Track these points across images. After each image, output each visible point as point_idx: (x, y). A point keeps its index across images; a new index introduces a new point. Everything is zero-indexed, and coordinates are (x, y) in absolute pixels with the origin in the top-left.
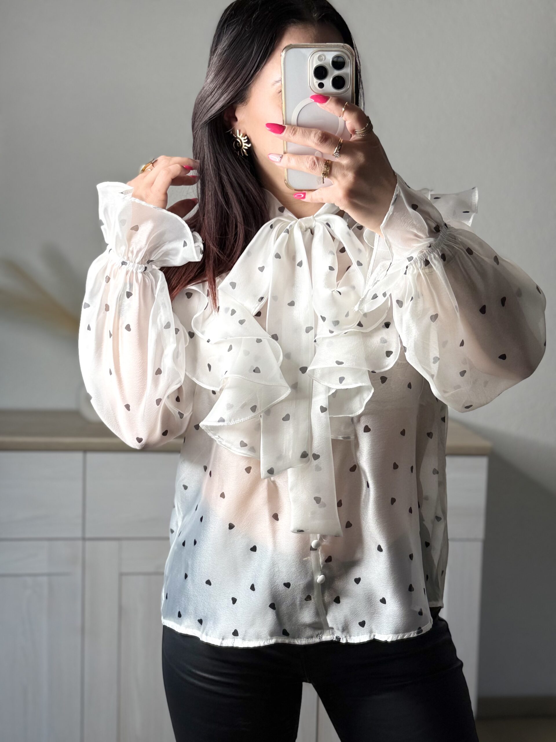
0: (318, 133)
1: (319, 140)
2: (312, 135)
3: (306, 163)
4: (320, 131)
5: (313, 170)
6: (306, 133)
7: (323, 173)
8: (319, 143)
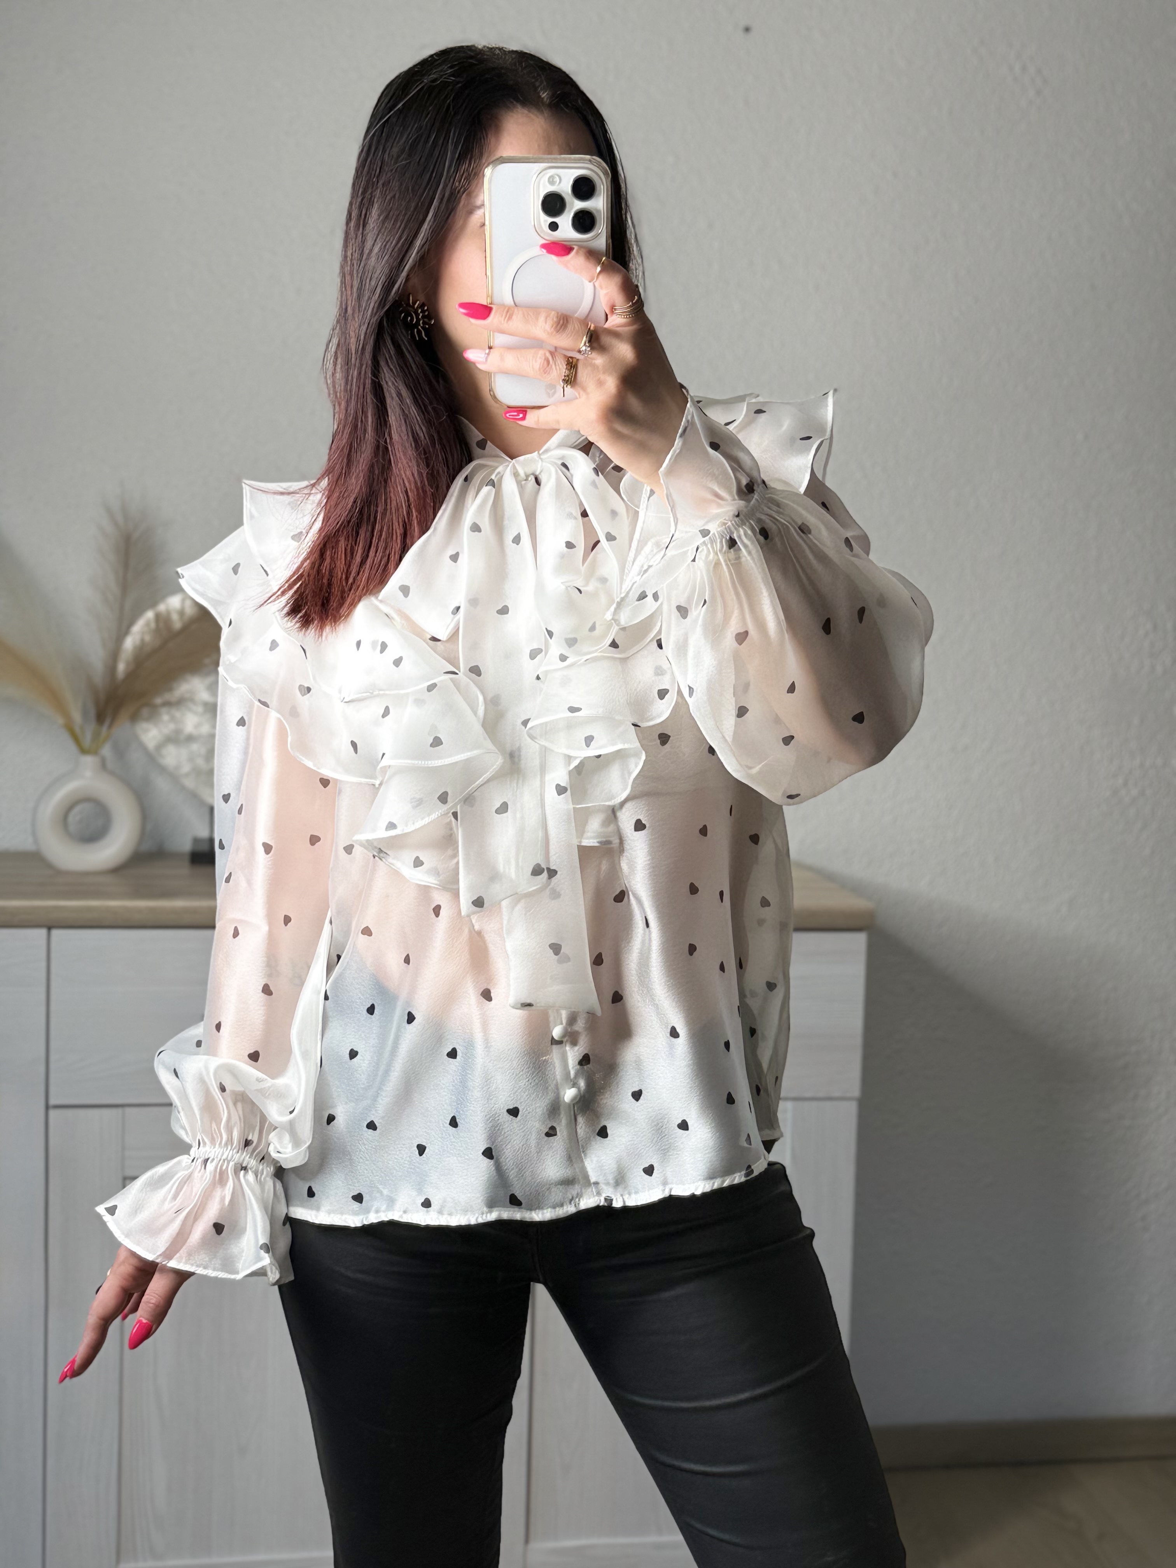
0: (552, 315)
1: (554, 326)
2: (542, 319)
3: (533, 362)
4: (553, 313)
5: (545, 373)
6: (531, 316)
7: (564, 380)
8: (555, 332)
